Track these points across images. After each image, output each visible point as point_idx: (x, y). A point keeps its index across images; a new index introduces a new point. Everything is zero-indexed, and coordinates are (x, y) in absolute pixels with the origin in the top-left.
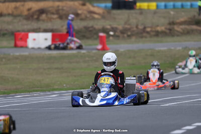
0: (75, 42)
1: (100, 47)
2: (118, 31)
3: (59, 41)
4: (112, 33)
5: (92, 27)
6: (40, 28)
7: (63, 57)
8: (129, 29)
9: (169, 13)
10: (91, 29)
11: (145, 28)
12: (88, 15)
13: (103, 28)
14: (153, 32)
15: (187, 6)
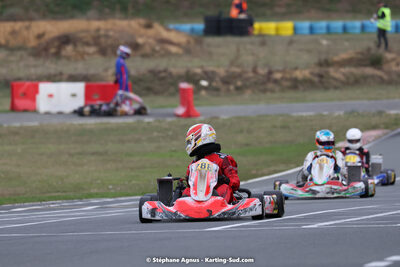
0: (131, 101)
1: (181, 110)
2: (217, 79)
3: (101, 99)
4: (204, 83)
5: (165, 71)
6: (61, 74)
7: (108, 131)
8: (239, 76)
9: (317, 42)
10: (163, 75)
11: (270, 73)
12: (157, 48)
13: (188, 72)
14: (287, 80)
15: (354, 28)
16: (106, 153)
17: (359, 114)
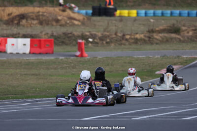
1: (78, 53)
2: (97, 38)
4: (91, 40)
5: (71, 33)
6: (19, 34)
7: (41, 63)
8: (109, 37)
10: (70, 35)
11: (124, 35)
12: (68, 22)
13: (82, 34)
14: (132, 39)
15: (167, 14)
16: (39, 74)
17: (168, 57)
